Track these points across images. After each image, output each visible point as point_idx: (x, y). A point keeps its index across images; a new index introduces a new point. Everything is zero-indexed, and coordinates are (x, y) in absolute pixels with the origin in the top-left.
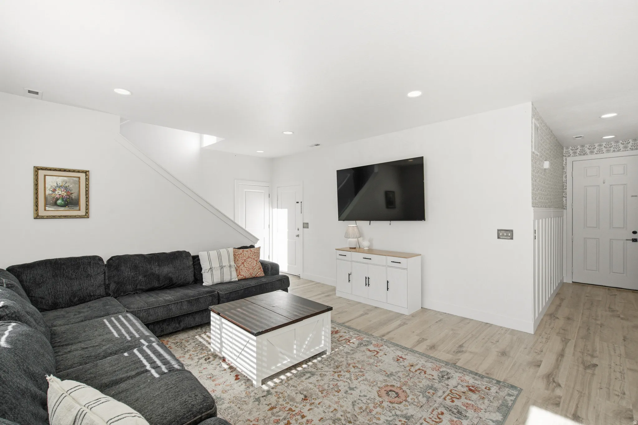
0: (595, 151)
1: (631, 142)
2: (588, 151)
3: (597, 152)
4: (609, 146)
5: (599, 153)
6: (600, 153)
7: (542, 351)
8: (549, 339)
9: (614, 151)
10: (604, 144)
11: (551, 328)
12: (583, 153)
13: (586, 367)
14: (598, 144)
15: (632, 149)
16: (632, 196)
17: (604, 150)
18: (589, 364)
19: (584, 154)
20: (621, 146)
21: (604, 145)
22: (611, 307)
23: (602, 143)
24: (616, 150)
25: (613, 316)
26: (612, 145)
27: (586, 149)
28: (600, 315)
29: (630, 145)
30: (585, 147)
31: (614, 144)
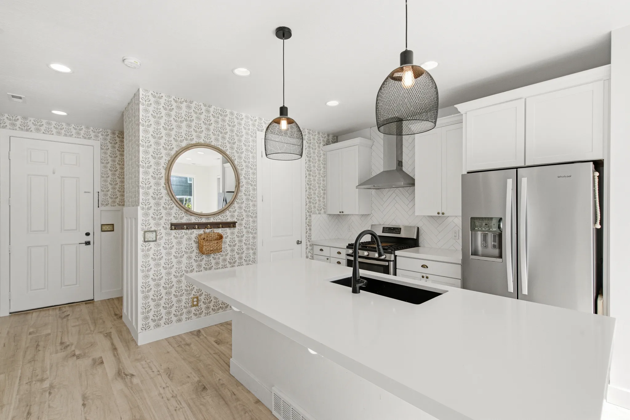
0: (43, 128)
1: (84, 129)
2: (33, 128)
3: (44, 132)
4: (60, 127)
5: (47, 133)
6: (49, 133)
9: (66, 135)
10: (54, 123)
12: (25, 128)
14: (47, 121)
15: (85, 138)
16: (85, 192)
17: (54, 131)
19: (27, 130)
20: (74, 131)
21: (54, 125)
22: (63, 341)
23: (52, 122)
24: (68, 134)
25: (66, 358)
26: (63, 127)
27: (30, 124)
28: (48, 367)
29: (82, 132)
30: (28, 121)
31: (64, 126)
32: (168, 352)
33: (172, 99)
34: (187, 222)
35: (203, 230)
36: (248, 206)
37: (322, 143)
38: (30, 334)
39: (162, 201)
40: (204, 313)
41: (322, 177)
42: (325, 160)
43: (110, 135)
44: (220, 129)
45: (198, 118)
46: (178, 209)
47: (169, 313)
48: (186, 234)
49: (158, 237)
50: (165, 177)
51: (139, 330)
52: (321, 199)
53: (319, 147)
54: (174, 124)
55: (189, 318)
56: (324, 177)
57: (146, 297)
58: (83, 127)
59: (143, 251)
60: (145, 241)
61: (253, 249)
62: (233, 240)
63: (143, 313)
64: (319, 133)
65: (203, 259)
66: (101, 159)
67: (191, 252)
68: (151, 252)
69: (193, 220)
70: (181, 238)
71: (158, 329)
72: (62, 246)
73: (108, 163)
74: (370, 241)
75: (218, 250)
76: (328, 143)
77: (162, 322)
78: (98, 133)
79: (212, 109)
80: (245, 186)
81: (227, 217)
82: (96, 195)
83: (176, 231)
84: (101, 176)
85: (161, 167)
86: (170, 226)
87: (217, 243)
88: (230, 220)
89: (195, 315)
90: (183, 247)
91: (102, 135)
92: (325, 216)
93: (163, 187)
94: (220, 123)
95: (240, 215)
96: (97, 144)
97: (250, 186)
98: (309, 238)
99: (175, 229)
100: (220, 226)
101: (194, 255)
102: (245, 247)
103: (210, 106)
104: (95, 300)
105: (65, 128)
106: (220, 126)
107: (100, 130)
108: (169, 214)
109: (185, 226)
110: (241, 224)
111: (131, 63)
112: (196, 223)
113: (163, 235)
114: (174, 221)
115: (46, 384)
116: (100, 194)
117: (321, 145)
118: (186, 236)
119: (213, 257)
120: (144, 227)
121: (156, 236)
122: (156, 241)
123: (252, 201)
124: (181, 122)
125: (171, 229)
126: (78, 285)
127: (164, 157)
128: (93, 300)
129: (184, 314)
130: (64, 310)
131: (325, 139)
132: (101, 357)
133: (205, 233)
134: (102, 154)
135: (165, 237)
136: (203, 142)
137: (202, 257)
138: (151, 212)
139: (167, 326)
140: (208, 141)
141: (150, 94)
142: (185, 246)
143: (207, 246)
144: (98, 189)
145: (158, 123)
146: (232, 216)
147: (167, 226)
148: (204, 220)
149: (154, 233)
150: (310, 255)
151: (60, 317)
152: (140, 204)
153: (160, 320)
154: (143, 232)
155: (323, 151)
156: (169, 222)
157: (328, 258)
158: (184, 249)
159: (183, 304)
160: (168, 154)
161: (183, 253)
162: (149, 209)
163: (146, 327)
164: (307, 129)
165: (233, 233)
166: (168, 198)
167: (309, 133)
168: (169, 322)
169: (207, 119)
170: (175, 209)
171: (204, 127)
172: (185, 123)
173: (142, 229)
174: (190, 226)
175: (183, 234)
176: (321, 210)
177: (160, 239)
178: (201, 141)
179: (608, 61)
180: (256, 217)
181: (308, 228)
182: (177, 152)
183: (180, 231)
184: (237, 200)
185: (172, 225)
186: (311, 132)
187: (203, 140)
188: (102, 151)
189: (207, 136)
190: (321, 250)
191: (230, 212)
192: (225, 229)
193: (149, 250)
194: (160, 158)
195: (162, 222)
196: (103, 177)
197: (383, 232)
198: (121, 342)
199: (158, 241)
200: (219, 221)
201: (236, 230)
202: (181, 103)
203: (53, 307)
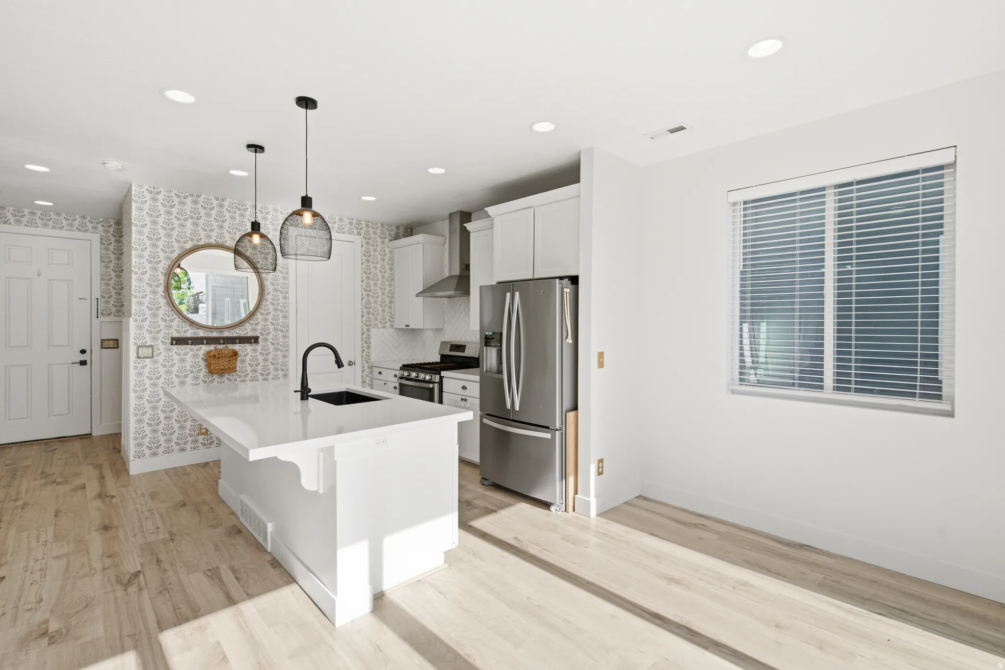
0: (25, 220)
1: (78, 220)
2: (12, 219)
3: (26, 223)
4: (46, 217)
5: (30, 225)
6: (33, 226)
7: (41, 600)
8: (46, 568)
9: (54, 227)
10: (39, 213)
11: (43, 545)
12: (2, 220)
13: (126, 585)
14: (30, 210)
15: (80, 230)
16: (80, 299)
17: (39, 222)
18: (128, 576)
19: (5, 223)
20: (65, 223)
21: (39, 215)
22: (45, 471)
23: (36, 211)
24: (58, 226)
25: (45, 484)
26: (50, 217)
27: (9, 215)
28: (24, 491)
29: (76, 223)
30: (6, 211)
31: (53, 216)
32: (161, 480)
33: (173, 194)
34: (193, 336)
35: (213, 346)
36: (276, 318)
37: (388, 238)
38: (7, 465)
39: (161, 312)
40: (215, 443)
41: (388, 280)
42: (392, 259)
43: (113, 226)
44: (237, 226)
45: (208, 215)
46: (181, 320)
47: (169, 441)
48: (192, 350)
49: (155, 353)
50: (164, 284)
51: (131, 458)
52: (386, 309)
53: (383, 243)
54: (176, 223)
55: (195, 448)
56: (391, 280)
57: (140, 421)
58: (77, 217)
59: (136, 368)
60: (138, 357)
61: (283, 370)
62: (254, 358)
63: (136, 439)
64: (382, 225)
65: (214, 379)
66: (101, 257)
67: (199, 372)
68: (146, 371)
69: (201, 333)
70: (185, 354)
71: (155, 459)
72: (49, 367)
73: (110, 262)
74: (439, 361)
75: (232, 369)
76: (397, 237)
77: (160, 450)
78: (98, 223)
79: (226, 203)
80: (272, 293)
81: (247, 331)
82: (94, 302)
83: (178, 346)
84: (101, 278)
85: (159, 273)
86: (170, 341)
87: (230, 361)
88: (250, 334)
89: (204, 445)
90: (188, 365)
91: (103, 226)
92: (391, 330)
93: (162, 295)
94: (238, 218)
95: (265, 328)
96: (96, 238)
97: (279, 293)
98: (367, 358)
99: (176, 344)
100: (236, 342)
101: (202, 374)
102: (271, 367)
103: (223, 200)
104: (94, 434)
105: (53, 219)
106: (237, 222)
107: (100, 220)
108: (169, 327)
109: (189, 341)
110: (266, 340)
111: (112, 167)
112: (205, 337)
113: (162, 350)
114: (176, 335)
115: (20, 503)
116: (99, 301)
117: (386, 241)
118: (191, 353)
119: (227, 378)
120: (138, 341)
121: (153, 352)
122: (152, 357)
123: (282, 312)
124: (185, 220)
125: (172, 344)
126: (70, 416)
127: (163, 262)
128: (90, 434)
129: (189, 442)
130: (52, 445)
131: (393, 233)
132: (85, 484)
133: (216, 349)
134: (102, 250)
135: (164, 353)
136: (214, 242)
137: (213, 378)
138: (146, 324)
139: (167, 455)
140: (220, 241)
141: (144, 189)
142: (191, 364)
143: (216, 363)
144: (97, 294)
145: (155, 223)
146: (254, 330)
147: (167, 341)
148: (215, 334)
149: (150, 349)
150: (368, 379)
151: (45, 451)
152: (133, 316)
153: (158, 447)
154: (136, 347)
155: (389, 247)
156: (170, 336)
157: (385, 382)
158: (188, 368)
159: (187, 431)
160: (168, 258)
161: (188, 372)
162: (143, 320)
163: (139, 455)
164: (365, 222)
165: (255, 350)
166: (167, 308)
167: (367, 226)
168: (168, 451)
169: (220, 214)
170: (177, 321)
171: (215, 224)
172: (190, 221)
173: (135, 344)
174: (197, 341)
175: (188, 350)
176: (385, 323)
177: (158, 355)
178: (213, 241)
179: (577, 180)
180: (287, 331)
181: (365, 345)
182: (179, 254)
183: (184, 346)
184: (260, 310)
185: (173, 339)
186: (370, 224)
187: (215, 240)
188: (103, 246)
189: (221, 236)
190: (380, 373)
191: (251, 325)
192: (244, 345)
193: (143, 367)
194: (158, 263)
195: (161, 336)
196: (104, 279)
197: (450, 351)
198: (112, 472)
199: (155, 357)
200: (236, 335)
201: (259, 347)
202: (185, 197)
203: (37, 442)
